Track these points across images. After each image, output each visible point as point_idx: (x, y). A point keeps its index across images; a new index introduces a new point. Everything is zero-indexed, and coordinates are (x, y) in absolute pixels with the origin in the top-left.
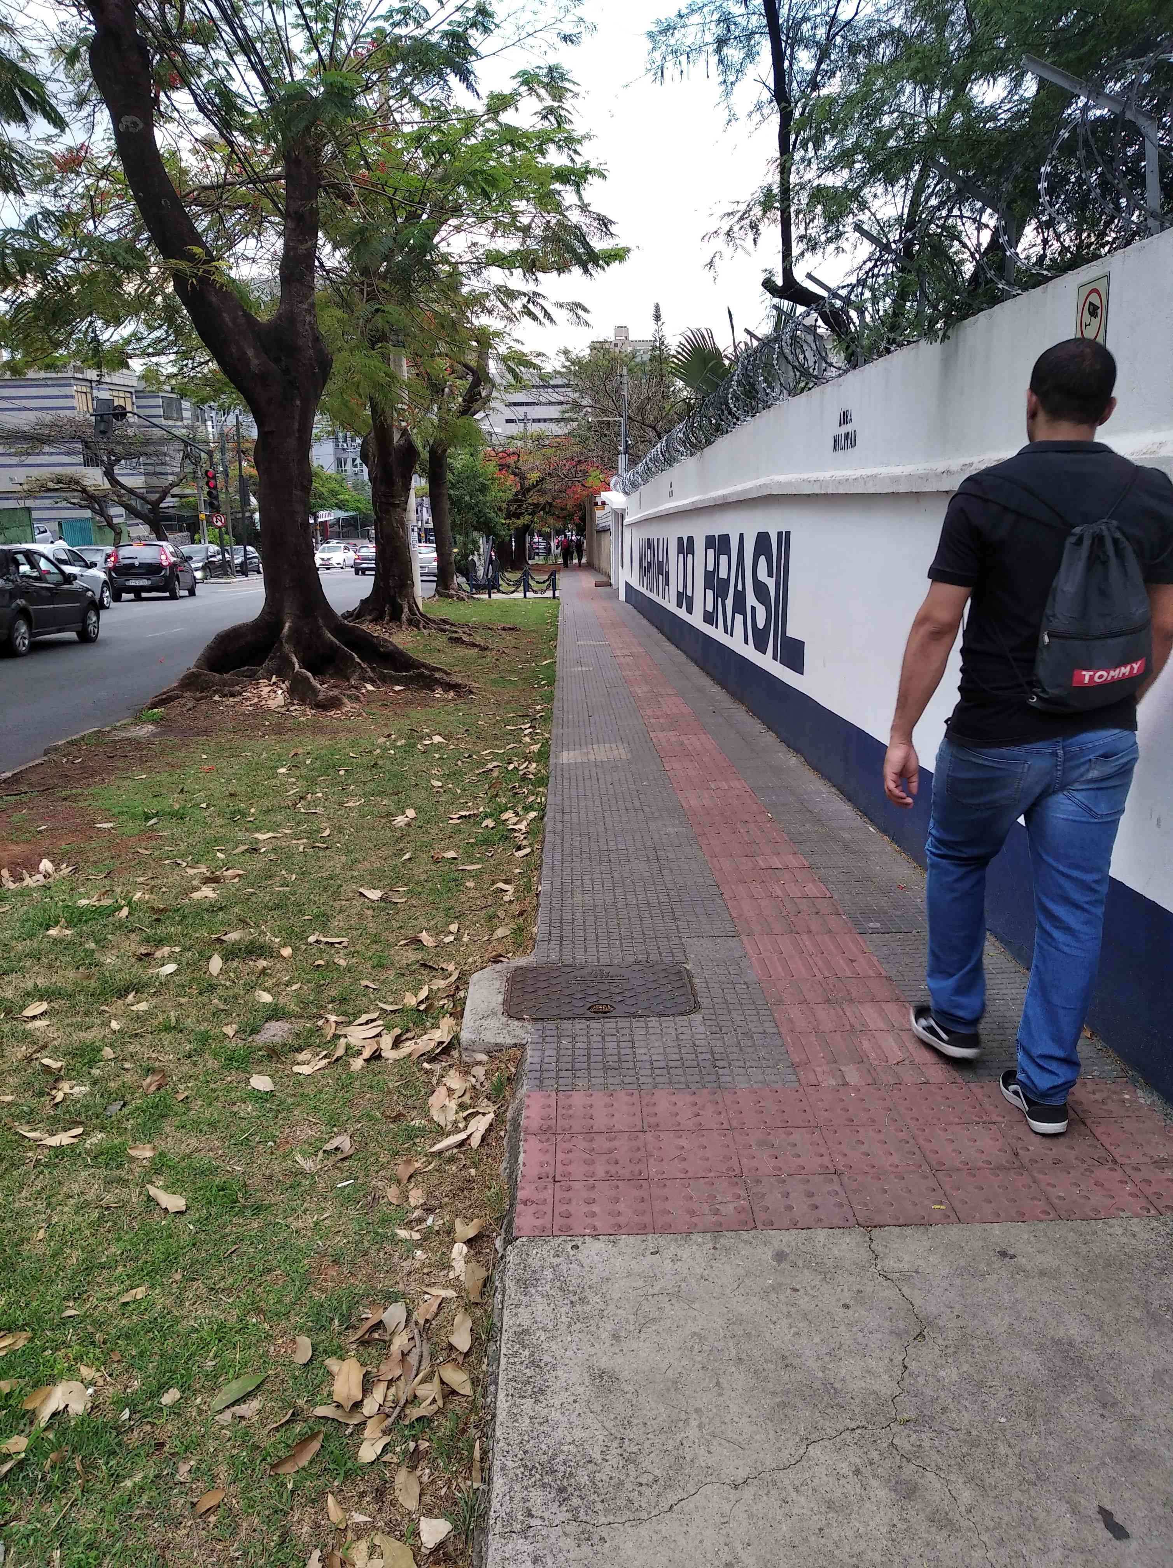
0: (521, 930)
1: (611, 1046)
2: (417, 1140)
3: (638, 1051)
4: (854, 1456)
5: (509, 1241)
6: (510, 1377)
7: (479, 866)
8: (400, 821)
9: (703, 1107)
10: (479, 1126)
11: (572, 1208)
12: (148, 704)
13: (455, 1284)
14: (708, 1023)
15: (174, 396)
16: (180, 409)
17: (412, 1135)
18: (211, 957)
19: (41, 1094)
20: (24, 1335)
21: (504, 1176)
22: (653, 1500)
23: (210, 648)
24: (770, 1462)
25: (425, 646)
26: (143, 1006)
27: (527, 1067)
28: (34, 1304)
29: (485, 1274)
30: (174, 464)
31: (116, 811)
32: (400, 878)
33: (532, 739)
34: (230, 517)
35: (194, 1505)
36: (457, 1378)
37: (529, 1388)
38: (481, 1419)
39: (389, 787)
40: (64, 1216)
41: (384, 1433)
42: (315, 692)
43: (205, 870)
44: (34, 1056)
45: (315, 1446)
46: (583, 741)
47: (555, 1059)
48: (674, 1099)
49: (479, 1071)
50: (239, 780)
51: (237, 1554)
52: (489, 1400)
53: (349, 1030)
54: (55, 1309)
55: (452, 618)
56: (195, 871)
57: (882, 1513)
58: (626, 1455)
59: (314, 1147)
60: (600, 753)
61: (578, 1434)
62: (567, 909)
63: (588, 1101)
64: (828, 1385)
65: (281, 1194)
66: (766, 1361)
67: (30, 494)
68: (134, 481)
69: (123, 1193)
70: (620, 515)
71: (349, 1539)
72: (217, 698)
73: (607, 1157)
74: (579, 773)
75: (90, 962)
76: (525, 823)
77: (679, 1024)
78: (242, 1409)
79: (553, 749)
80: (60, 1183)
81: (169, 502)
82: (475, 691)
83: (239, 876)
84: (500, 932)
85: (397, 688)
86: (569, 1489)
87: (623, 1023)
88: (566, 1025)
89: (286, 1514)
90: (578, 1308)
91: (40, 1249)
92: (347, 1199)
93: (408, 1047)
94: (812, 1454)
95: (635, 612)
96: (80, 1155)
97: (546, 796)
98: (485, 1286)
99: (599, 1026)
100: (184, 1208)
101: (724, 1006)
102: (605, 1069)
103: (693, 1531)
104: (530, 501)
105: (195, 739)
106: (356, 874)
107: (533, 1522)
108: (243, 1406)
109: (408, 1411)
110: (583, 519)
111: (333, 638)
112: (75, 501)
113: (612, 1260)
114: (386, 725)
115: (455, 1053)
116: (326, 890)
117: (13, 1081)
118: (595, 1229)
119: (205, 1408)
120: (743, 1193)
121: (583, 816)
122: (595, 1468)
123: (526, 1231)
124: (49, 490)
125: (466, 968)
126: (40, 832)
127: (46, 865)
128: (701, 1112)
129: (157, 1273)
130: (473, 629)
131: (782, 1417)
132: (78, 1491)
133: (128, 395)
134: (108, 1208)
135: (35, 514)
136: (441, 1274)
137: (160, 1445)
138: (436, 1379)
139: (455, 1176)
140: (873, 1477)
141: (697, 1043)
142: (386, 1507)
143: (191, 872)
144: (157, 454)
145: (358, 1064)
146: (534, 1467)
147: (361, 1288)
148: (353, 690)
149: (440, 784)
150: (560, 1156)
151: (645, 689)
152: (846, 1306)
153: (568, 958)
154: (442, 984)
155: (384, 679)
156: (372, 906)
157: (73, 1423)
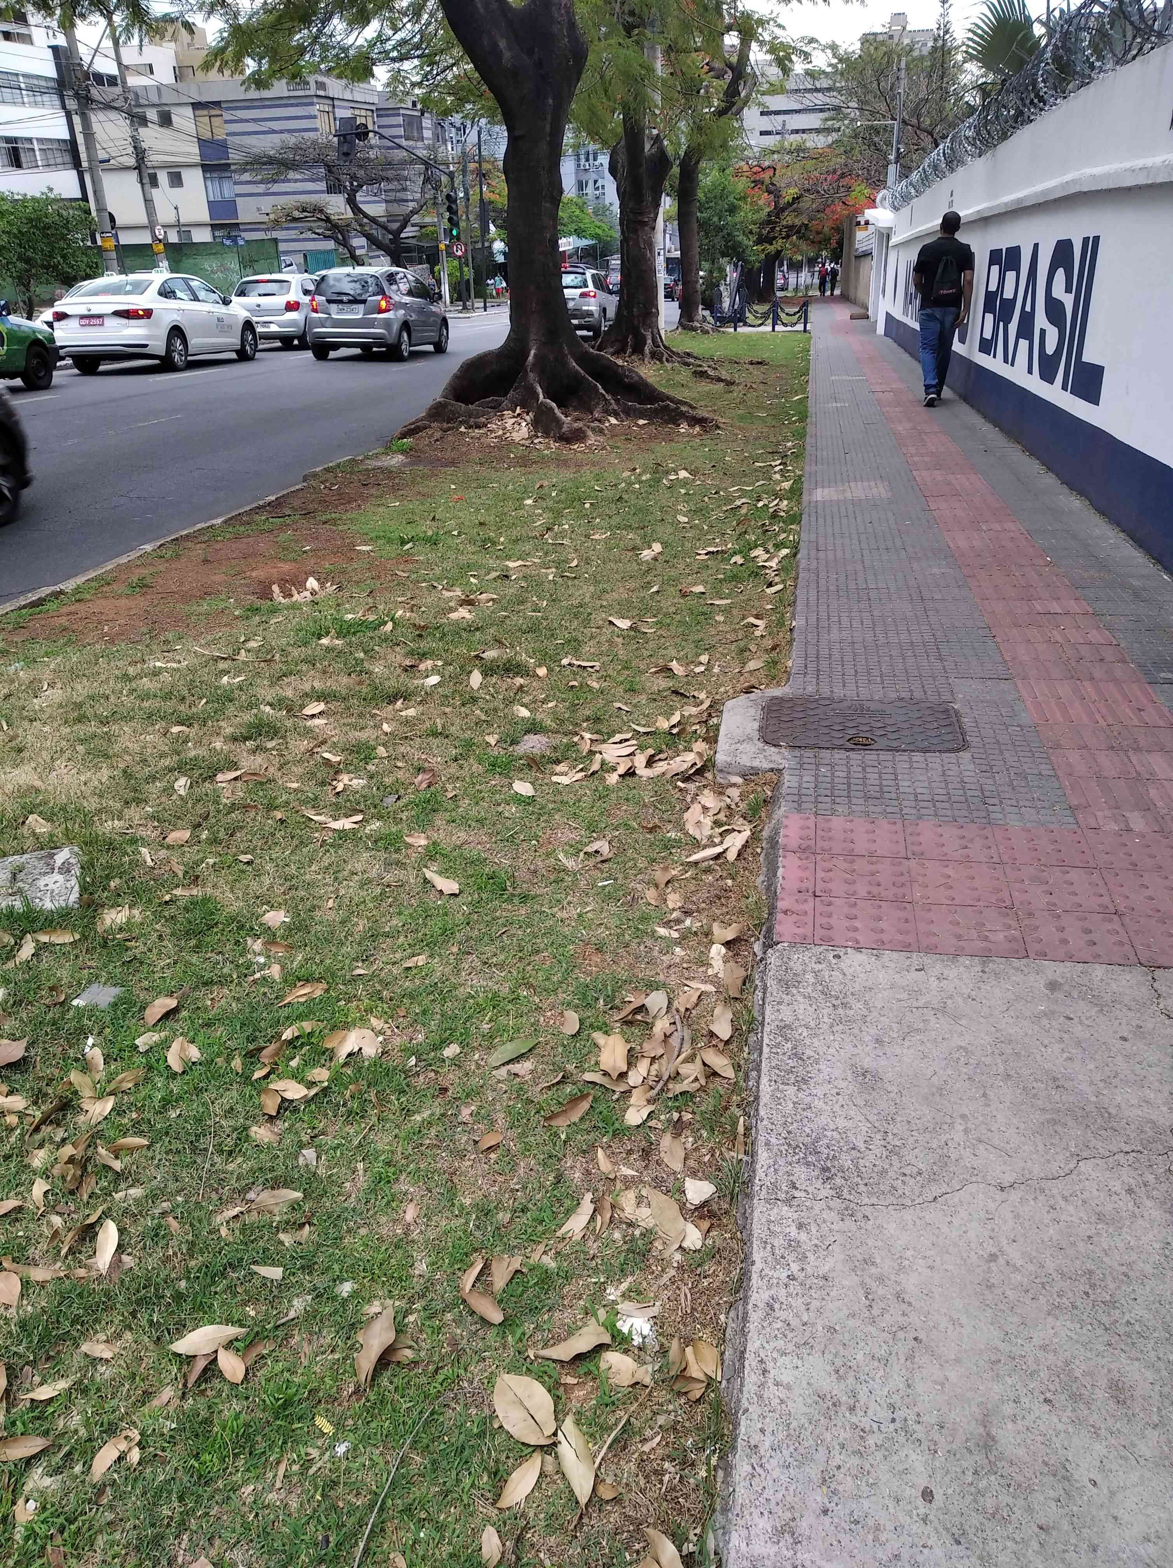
0: (775, 663)
1: (873, 778)
2: (674, 851)
3: (901, 783)
4: (1128, 1176)
5: (769, 944)
6: (773, 1064)
7: (729, 601)
8: (647, 555)
9: (972, 840)
10: (735, 842)
11: (833, 921)
12: (397, 434)
13: (714, 980)
14: (977, 761)
15: (416, 113)
16: (420, 128)
17: (668, 845)
18: (471, 672)
19: (323, 783)
20: (321, 986)
21: (762, 888)
22: (917, 1190)
23: (456, 377)
24: (1037, 1170)
25: (669, 380)
26: (411, 712)
27: (784, 790)
28: (328, 961)
29: (744, 974)
30: (415, 191)
31: (373, 535)
32: (648, 609)
33: (782, 476)
34: (470, 248)
35: (476, 1142)
36: (720, 1063)
37: (792, 1077)
38: (743, 1099)
39: (634, 521)
40: (350, 889)
41: (649, 1102)
42: (559, 423)
43: (460, 594)
44: (315, 750)
45: (585, 1105)
46: (839, 478)
47: (813, 785)
48: (939, 830)
49: (735, 793)
50: (487, 510)
51: (517, 1187)
52: (750, 1083)
53: (603, 747)
54: (346, 967)
55: (696, 352)
56: (451, 594)
57: (1156, 1231)
58: (890, 1147)
59: (575, 849)
60: (857, 491)
61: (841, 1123)
62: (823, 644)
63: (849, 826)
64: (1102, 1110)
65: (546, 887)
66: (1036, 1080)
67: (276, 224)
68: (375, 209)
69: (401, 874)
70: (885, 236)
71: (618, 1188)
72: (462, 429)
73: (869, 878)
74: (835, 510)
75: (357, 669)
76: (776, 560)
77: (946, 761)
78: (516, 1068)
79: (805, 485)
80: (345, 861)
81: (409, 232)
82: (721, 425)
83: (493, 600)
84: (752, 665)
85: (641, 422)
86: (833, 1170)
87: (885, 756)
88: (825, 754)
89: (559, 1160)
90: (840, 1011)
91: (331, 916)
92: (608, 897)
93: (661, 767)
94: (1082, 1169)
95: (895, 345)
96: (361, 838)
97: (799, 534)
98: (744, 984)
99: (860, 757)
100: (457, 892)
101: (996, 746)
102: (867, 798)
103: (956, 1221)
104: (785, 223)
105: (443, 470)
106: (605, 603)
107: (797, 1194)
108: (517, 1065)
109: (670, 1086)
110: (840, 244)
111: (577, 367)
112: (320, 231)
113: (876, 972)
114: (630, 459)
115: (709, 775)
116: (576, 616)
117: (298, 770)
118: (858, 943)
119: (483, 1063)
120: (1013, 923)
121: (839, 554)
122: (859, 1155)
123: (787, 937)
124: (295, 220)
125: (718, 697)
126: (305, 552)
127: (312, 583)
128: (969, 845)
129: (435, 945)
130: (717, 363)
131: (1052, 1132)
132: (374, 1119)
133: (369, 113)
134: (388, 886)
135: (282, 247)
136: (700, 970)
137: (444, 1090)
138: (698, 1061)
139: (711, 885)
140: (1148, 1197)
141: (965, 780)
142: (652, 1165)
143: (447, 594)
144: (398, 178)
145: (613, 779)
146: (798, 1146)
147: (624, 975)
148: (597, 424)
149: (686, 520)
150: (820, 874)
151: (908, 425)
152: (1124, 1039)
153: (825, 691)
154: (694, 710)
155: (628, 413)
156: (622, 634)
157: (366, 1063)
